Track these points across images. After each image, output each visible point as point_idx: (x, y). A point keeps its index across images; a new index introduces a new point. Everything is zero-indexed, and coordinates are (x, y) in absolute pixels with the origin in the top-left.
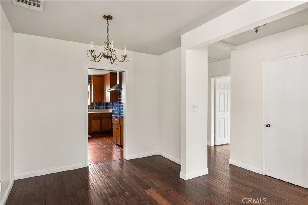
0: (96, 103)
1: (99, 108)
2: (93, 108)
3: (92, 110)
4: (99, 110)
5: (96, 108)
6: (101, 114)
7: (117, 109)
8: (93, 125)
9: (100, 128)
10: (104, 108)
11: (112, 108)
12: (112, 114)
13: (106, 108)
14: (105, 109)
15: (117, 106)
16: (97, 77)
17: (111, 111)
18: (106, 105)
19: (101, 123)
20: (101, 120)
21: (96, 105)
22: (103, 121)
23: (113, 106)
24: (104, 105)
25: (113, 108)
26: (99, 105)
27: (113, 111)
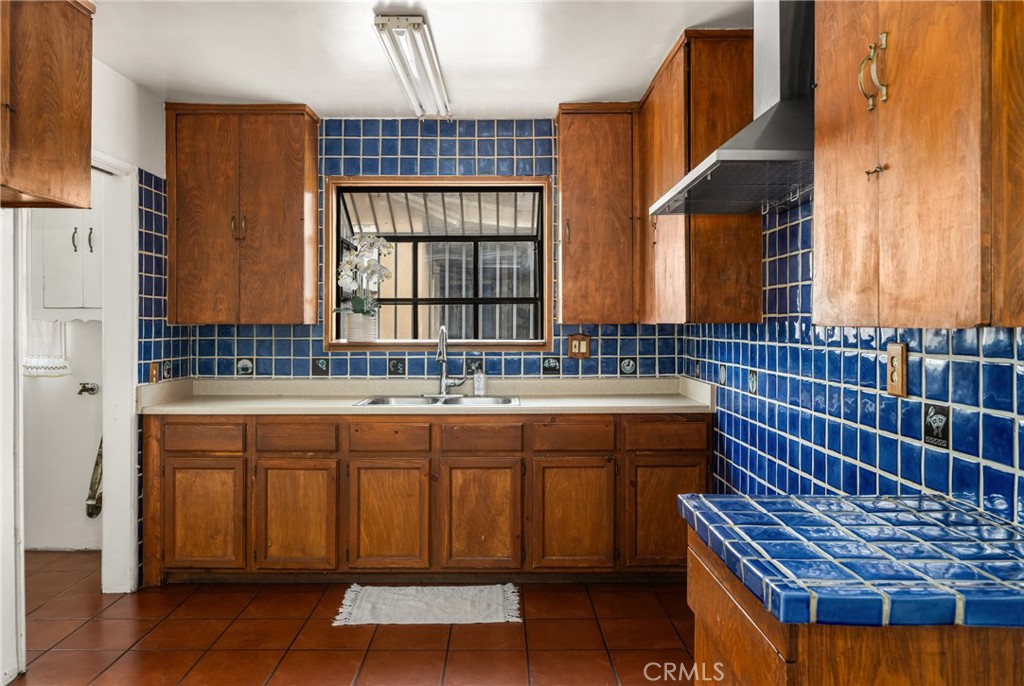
0: (590, 331)
1: (610, 368)
2: (571, 369)
3: (562, 381)
4: (616, 382)
5: (590, 370)
6: (617, 420)
7: (753, 385)
8: (555, 512)
9: (606, 536)
10: (648, 368)
11: (712, 373)
12: (708, 421)
13: (667, 367)
14: (658, 382)
15: (753, 357)
16: (595, 120)
17: (700, 395)
18: (667, 347)
19: (616, 500)
20: (617, 472)
21: (592, 351)
22: (634, 484)
23: (723, 352)
24: (648, 347)
25: (723, 375)
26: (610, 347)
27: (720, 396)
